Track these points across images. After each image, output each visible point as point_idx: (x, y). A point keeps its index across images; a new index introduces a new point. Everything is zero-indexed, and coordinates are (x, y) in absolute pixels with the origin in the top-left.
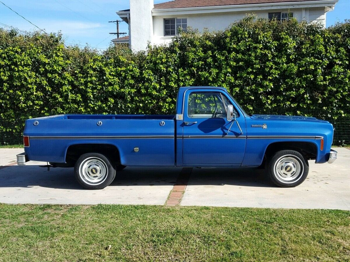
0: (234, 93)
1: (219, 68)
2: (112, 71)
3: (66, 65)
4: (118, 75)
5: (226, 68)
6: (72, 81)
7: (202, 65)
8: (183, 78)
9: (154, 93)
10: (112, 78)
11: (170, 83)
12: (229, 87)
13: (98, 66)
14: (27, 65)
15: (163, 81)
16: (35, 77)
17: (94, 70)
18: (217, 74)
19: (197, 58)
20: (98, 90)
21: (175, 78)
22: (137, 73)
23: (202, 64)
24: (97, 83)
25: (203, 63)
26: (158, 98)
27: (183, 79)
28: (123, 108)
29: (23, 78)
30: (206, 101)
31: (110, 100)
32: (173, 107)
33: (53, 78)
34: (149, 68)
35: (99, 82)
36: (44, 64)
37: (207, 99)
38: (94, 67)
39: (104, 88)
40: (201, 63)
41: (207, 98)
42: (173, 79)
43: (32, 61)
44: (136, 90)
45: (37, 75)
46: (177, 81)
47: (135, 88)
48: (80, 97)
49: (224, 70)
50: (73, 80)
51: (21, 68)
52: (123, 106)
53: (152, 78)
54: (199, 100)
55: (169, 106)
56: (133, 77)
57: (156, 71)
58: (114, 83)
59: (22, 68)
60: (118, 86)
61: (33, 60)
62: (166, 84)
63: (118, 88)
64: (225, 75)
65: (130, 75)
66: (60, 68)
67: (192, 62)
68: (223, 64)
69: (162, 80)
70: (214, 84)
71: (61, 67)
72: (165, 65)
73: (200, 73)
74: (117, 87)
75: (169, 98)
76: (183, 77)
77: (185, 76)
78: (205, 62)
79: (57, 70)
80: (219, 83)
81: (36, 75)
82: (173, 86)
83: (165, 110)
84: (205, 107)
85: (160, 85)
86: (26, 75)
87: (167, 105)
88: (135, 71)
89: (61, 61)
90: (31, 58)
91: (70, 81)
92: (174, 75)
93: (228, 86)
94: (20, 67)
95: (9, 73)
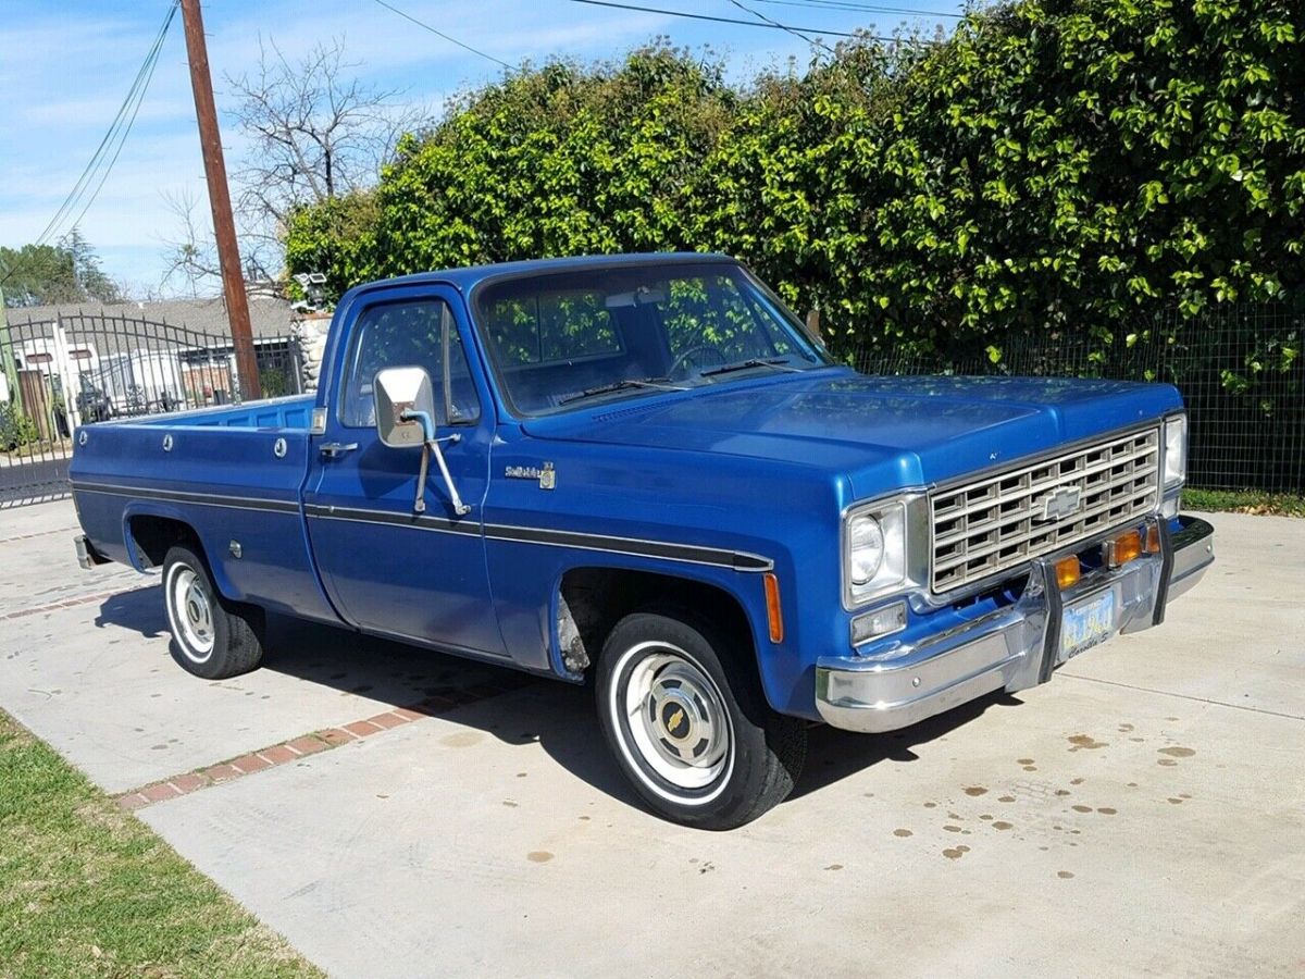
0: (1292, 205)
1: (1209, 69)
2: (788, 170)
3: (661, 169)
4: (807, 180)
5: (1240, 68)
6: (675, 227)
7: (1126, 69)
8: (1044, 153)
9: (929, 241)
10: (787, 196)
11: (987, 185)
12: (1263, 172)
13: (747, 157)
14: (567, 190)
15: (962, 181)
16: (585, 227)
17: (736, 173)
18: (1197, 104)
19: (1101, 42)
20: (746, 253)
21: (1007, 161)
22: (868, 158)
23: (1120, 63)
24: (742, 226)
25: (1126, 58)
26: (944, 265)
27: (1040, 159)
28: (830, 319)
29: (560, 237)
30: (1153, 260)
31: (785, 290)
32: (1009, 302)
33: (628, 226)
34: (909, 130)
35: (749, 220)
36: (606, 177)
37: (1152, 250)
38: (732, 163)
39: (763, 243)
40: (1114, 60)
41: (1157, 243)
42: (998, 165)
43: (578, 171)
44: (864, 239)
45: (592, 219)
46: (1017, 174)
47: (863, 228)
48: (701, 287)
49: (1227, 77)
50: (679, 224)
51: (555, 202)
52: (829, 309)
53: (918, 173)
54: (1115, 260)
55: (989, 300)
56: (855, 182)
57: (935, 138)
58: (795, 217)
59: (557, 201)
60: (806, 228)
61: (582, 168)
62: (971, 195)
63: (803, 238)
64: (1237, 102)
65: (844, 172)
66: (644, 184)
67: (1081, 65)
68: (1223, 48)
69: (957, 175)
70: (1186, 162)
71: (646, 180)
72: (969, 104)
73: (1116, 114)
74: (799, 232)
75: (988, 259)
76: (1042, 146)
77: (1050, 142)
78: (1138, 49)
79: (636, 192)
80: (1209, 155)
81: (589, 222)
82: (1000, 199)
83: (972, 320)
84: (1147, 290)
85: (951, 204)
86: (564, 226)
87: (982, 297)
88: (861, 153)
89: (650, 157)
90: (577, 162)
91: (670, 227)
92: (1007, 147)
93: (1258, 168)
94: (553, 197)
95: (531, 223)
